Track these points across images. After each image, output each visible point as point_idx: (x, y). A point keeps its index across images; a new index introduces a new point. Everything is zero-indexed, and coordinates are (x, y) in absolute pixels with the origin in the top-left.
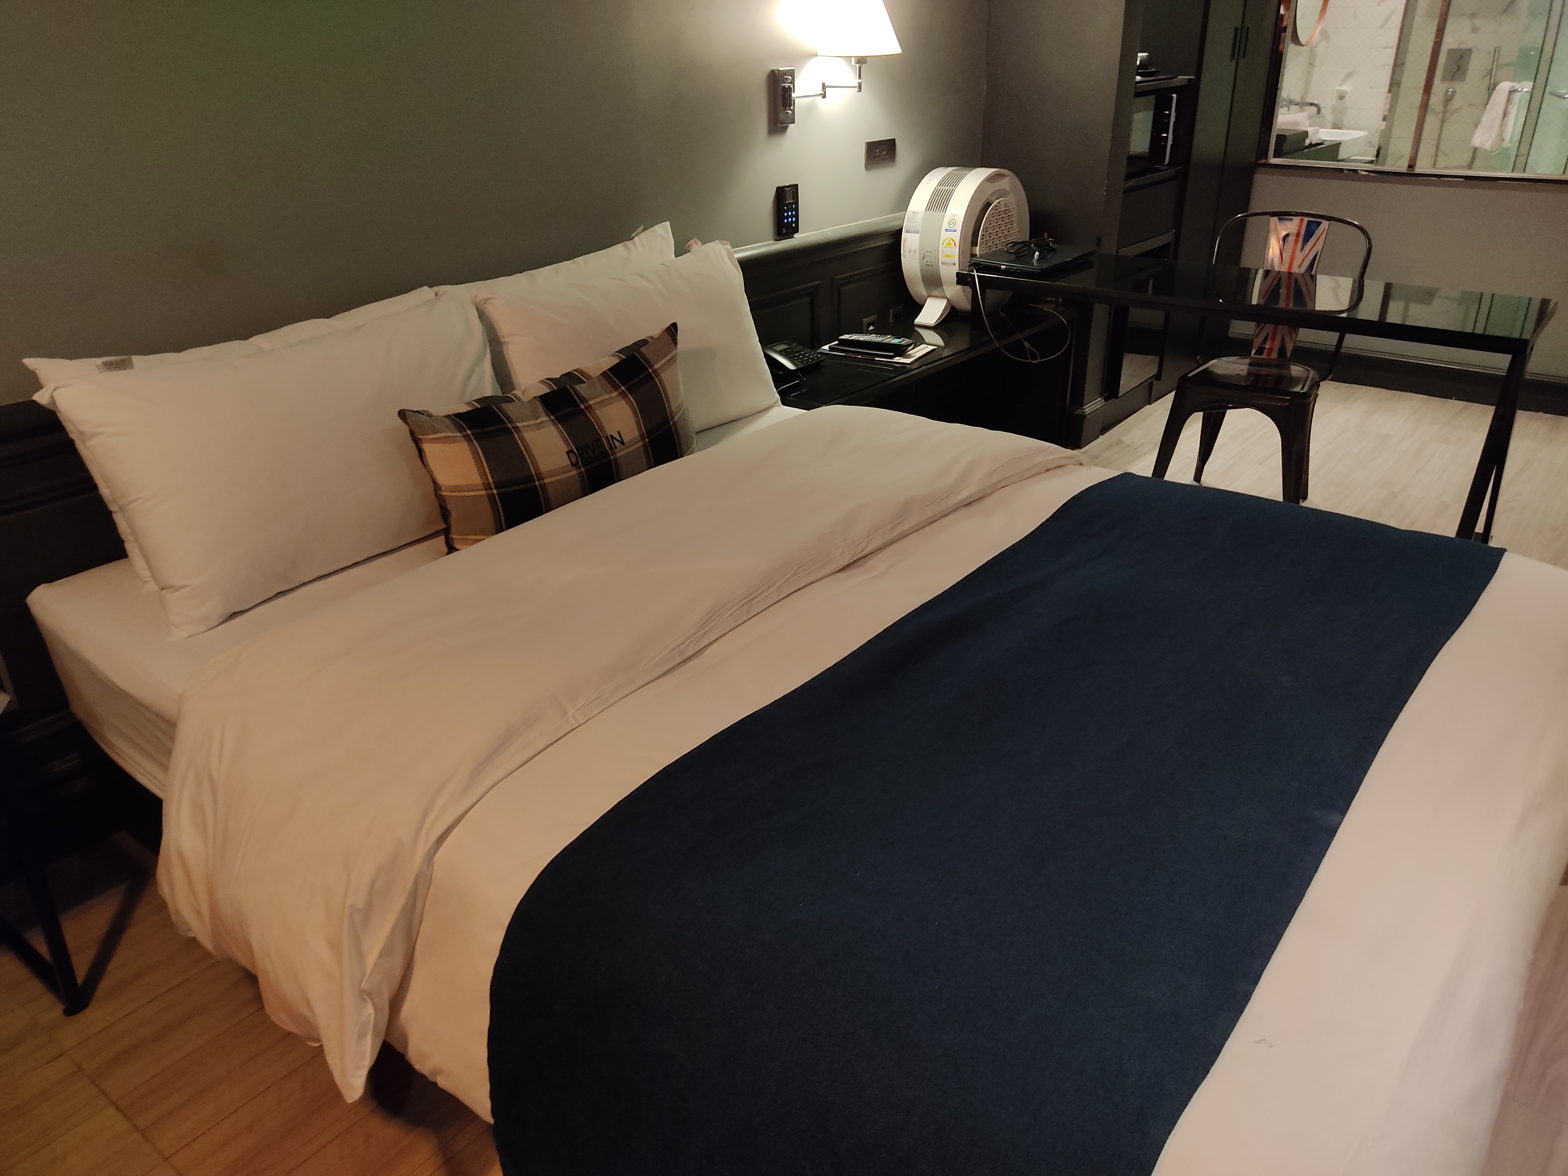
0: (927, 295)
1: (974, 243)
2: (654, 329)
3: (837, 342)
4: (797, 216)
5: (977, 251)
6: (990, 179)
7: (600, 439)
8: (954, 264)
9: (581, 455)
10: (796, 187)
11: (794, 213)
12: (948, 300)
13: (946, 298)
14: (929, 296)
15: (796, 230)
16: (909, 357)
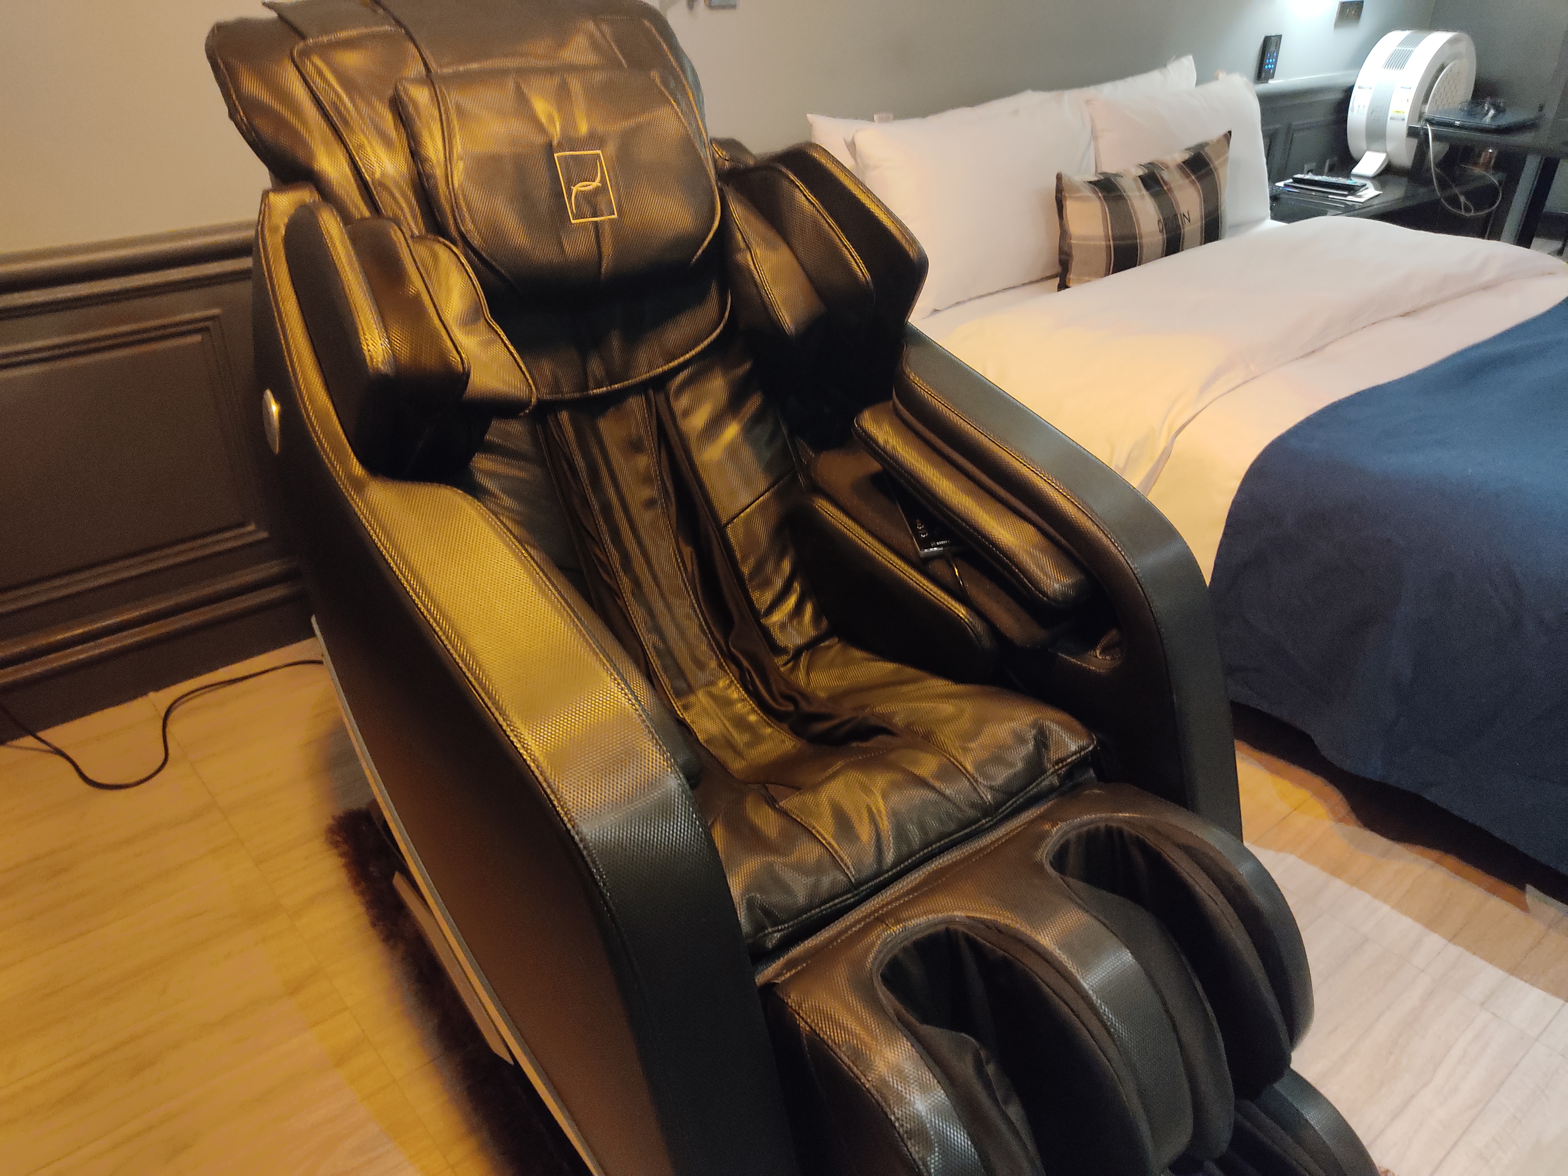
0: (1366, 149)
1: (1425, 101)
2: (1215, 133)
3: (1291, 180)
4: (1275, 64)
5: (1427, 108)
6: (1450, 42)
7: (1176, 215)
8: (1403, 120)
9: (1166, 225)
10: (1280, 37)
11: (1274, 60)
12: (1387, 156)
13: (1386, 152)
14: (1368, 150)
15: (1272, 77)
16: (1360, 197)
